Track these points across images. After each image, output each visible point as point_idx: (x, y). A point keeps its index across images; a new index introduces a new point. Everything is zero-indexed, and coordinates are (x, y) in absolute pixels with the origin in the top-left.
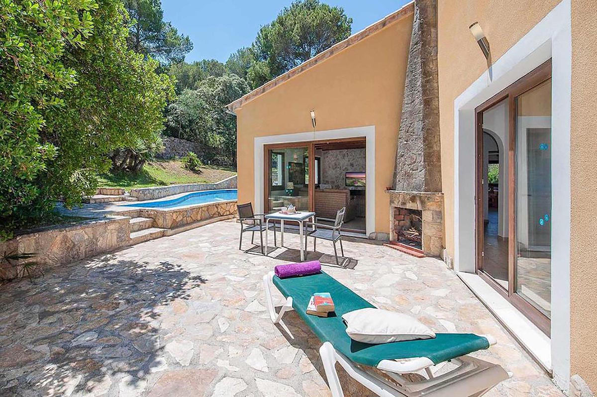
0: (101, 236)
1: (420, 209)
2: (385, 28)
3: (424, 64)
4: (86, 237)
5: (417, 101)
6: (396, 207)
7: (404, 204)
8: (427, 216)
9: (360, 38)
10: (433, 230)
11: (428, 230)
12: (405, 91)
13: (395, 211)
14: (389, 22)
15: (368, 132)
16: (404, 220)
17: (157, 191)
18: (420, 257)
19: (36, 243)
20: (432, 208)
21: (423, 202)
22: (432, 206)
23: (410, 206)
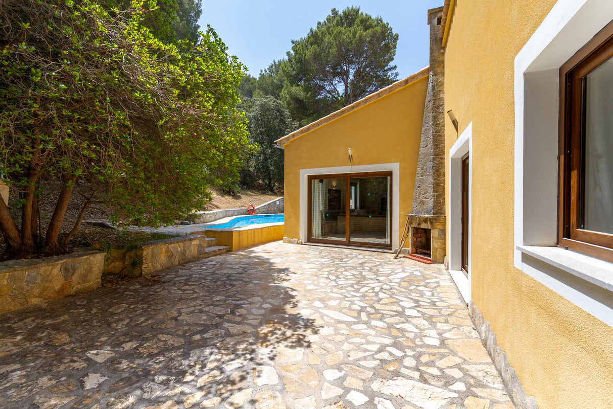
0: (188, 248)
1: (430, 228)
2: (407, 85)
3: (435, 118)
4: (179, 249)
5: (429, 146)
6: (414, 228)
7: (419, 224)
8: (435, 234)
9: (387, 92)
10: (439, 243)
11: (435, 244)
12: (422, 138)
13: (413, 231)
14: (411, 81)
15: (395, 167)
16: (420, 238)
17: (209, 216)
18: (429, 264)
19: (153, 251)
20: (438, 227)
21: (432, 223)
22: (439, 226)
23: (423, 226)
